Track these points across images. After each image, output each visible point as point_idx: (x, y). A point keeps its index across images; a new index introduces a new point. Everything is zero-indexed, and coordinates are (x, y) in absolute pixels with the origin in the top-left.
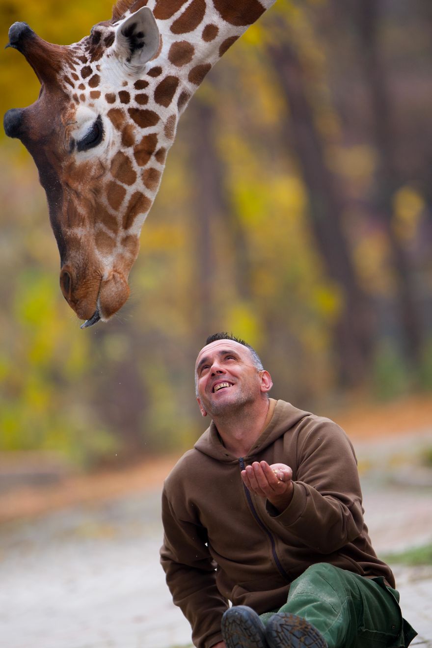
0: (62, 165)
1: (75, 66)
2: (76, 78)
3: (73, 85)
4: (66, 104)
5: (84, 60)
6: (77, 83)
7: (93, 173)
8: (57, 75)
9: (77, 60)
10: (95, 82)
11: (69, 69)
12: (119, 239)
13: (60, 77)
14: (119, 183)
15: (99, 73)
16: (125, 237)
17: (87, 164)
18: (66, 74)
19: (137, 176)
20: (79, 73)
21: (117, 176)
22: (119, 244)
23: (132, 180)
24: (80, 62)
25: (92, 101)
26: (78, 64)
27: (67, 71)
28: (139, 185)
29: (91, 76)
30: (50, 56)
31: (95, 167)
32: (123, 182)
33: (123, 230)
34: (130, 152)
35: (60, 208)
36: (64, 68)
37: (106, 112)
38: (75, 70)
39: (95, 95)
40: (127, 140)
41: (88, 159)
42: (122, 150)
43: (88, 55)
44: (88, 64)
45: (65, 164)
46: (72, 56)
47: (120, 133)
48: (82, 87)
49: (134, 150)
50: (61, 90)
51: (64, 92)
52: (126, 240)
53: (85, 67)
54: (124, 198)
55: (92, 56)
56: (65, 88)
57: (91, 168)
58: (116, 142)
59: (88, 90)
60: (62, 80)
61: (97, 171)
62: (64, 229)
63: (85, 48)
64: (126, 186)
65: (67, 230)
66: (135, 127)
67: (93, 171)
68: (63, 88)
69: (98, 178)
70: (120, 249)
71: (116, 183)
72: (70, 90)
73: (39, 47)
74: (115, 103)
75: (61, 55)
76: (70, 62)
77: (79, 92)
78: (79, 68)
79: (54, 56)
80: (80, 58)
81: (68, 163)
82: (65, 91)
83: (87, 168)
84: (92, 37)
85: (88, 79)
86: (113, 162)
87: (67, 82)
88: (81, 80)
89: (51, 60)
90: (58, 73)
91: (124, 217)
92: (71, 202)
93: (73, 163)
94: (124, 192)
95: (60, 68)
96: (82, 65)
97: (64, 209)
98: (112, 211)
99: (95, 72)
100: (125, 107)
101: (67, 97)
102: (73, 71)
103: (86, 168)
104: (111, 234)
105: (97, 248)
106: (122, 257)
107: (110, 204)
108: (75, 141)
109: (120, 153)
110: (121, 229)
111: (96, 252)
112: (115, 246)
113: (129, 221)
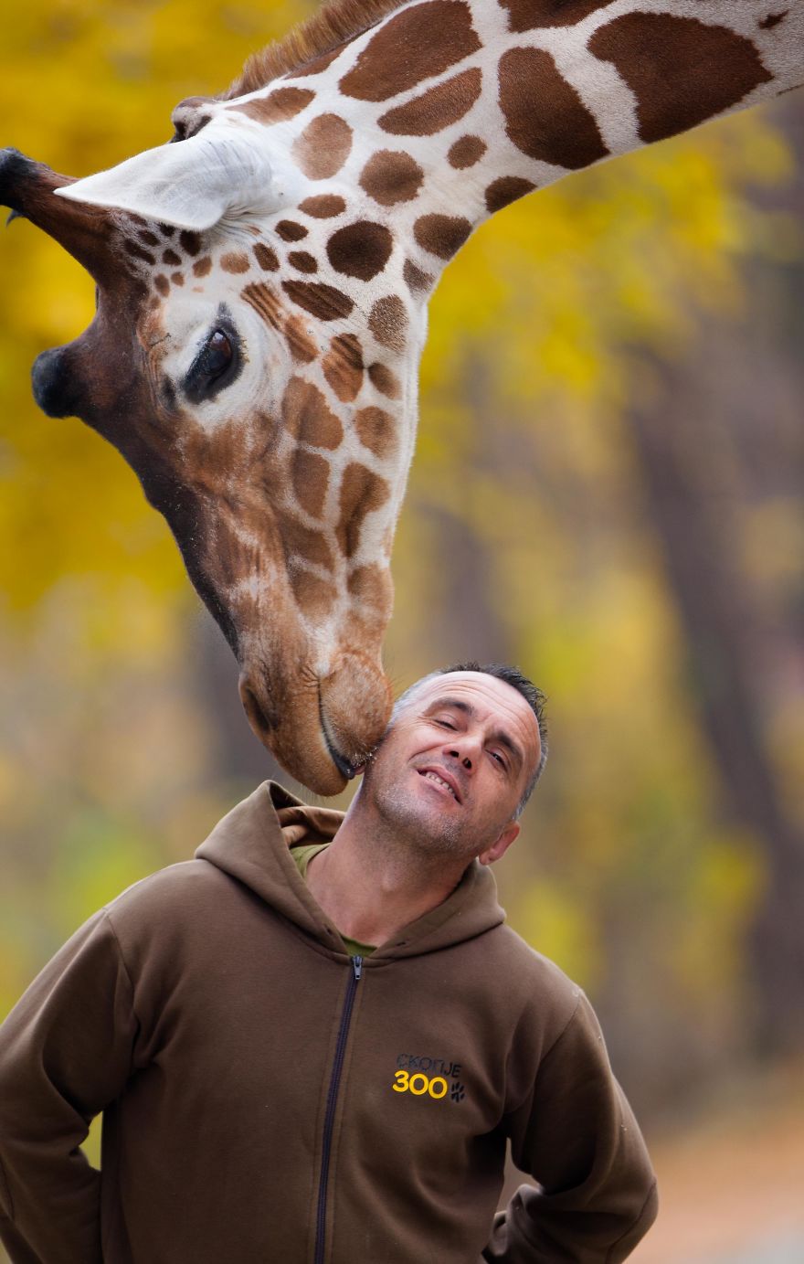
0: (178, 446)
2: (152, 240)
3: (151, 260)
4: (142, 303)
6: (157, 252)
7: (250, 443)
8: (107, 243)
11: (130, 226)
12: (340, 582)
13: (114, 247)
14: (312, 450)
16: (351, 572)
17: (229, 425)
18: (128, 237)
19: (344, 426)
20: (154, 229)
21: (301, 436)
22: (342, 591)
23: (335, 441)
25: (198, 282)
27: (127, 230)
28: (351, 450)
31: (250, 430)
32: (317, 446)
33: (345, 559)
34: (313, 374)
35: (203, 546)
36: (119, 224)
37: (237, 294)
38: (143, 223)
39: (201, 269)
40: (301, 349)
41: (227, 417)
42: (298, 374)
45: (182, 442)
47: (281, 337)
48: (171, 257)
49: (323, 367)
50: (126, 275)
51: (133, 279)
52: (356, 581)
54: (328, 482)
56: (134, 268)
57: (241, 434)
58: (279, 359)
59: (187, 261)
60: (123, 253)
61: (258, 437)
62: (221, 588)
65: (227, 590)
66: (308, 321)
67: (249, 439)
68: (128, 268)
69: (264, 454)
70: (344, 602)
71: (305, 451)
72: (145, 271)
74: (250, 272)
77: (168, 271)
81: (187, 438)
82: (135, 275)
83: (233, 437)
85: (177, 234)
86: (285, 405)
87: (133, 254)
88: (165, 243)
89: (87, 215)
90: (109, 239)
91: (338, 529)
92: (221, 526)
93: (198, 435)
94: (324, 467)
95: (110, 227)
97: (212, 545)
98: (309, 522)
100: (274, 279)
101: (141, 288)
102: (140, 228)
103: (229, 436)
104: (320, 572)
105: (301, 611)
106: (354, 618)
107: (304, 507)
108: (174, 381)
109: (295, 381)
110: (338, 556)
111: (300, 619)
112: (335, 595)
113: (350, 535)
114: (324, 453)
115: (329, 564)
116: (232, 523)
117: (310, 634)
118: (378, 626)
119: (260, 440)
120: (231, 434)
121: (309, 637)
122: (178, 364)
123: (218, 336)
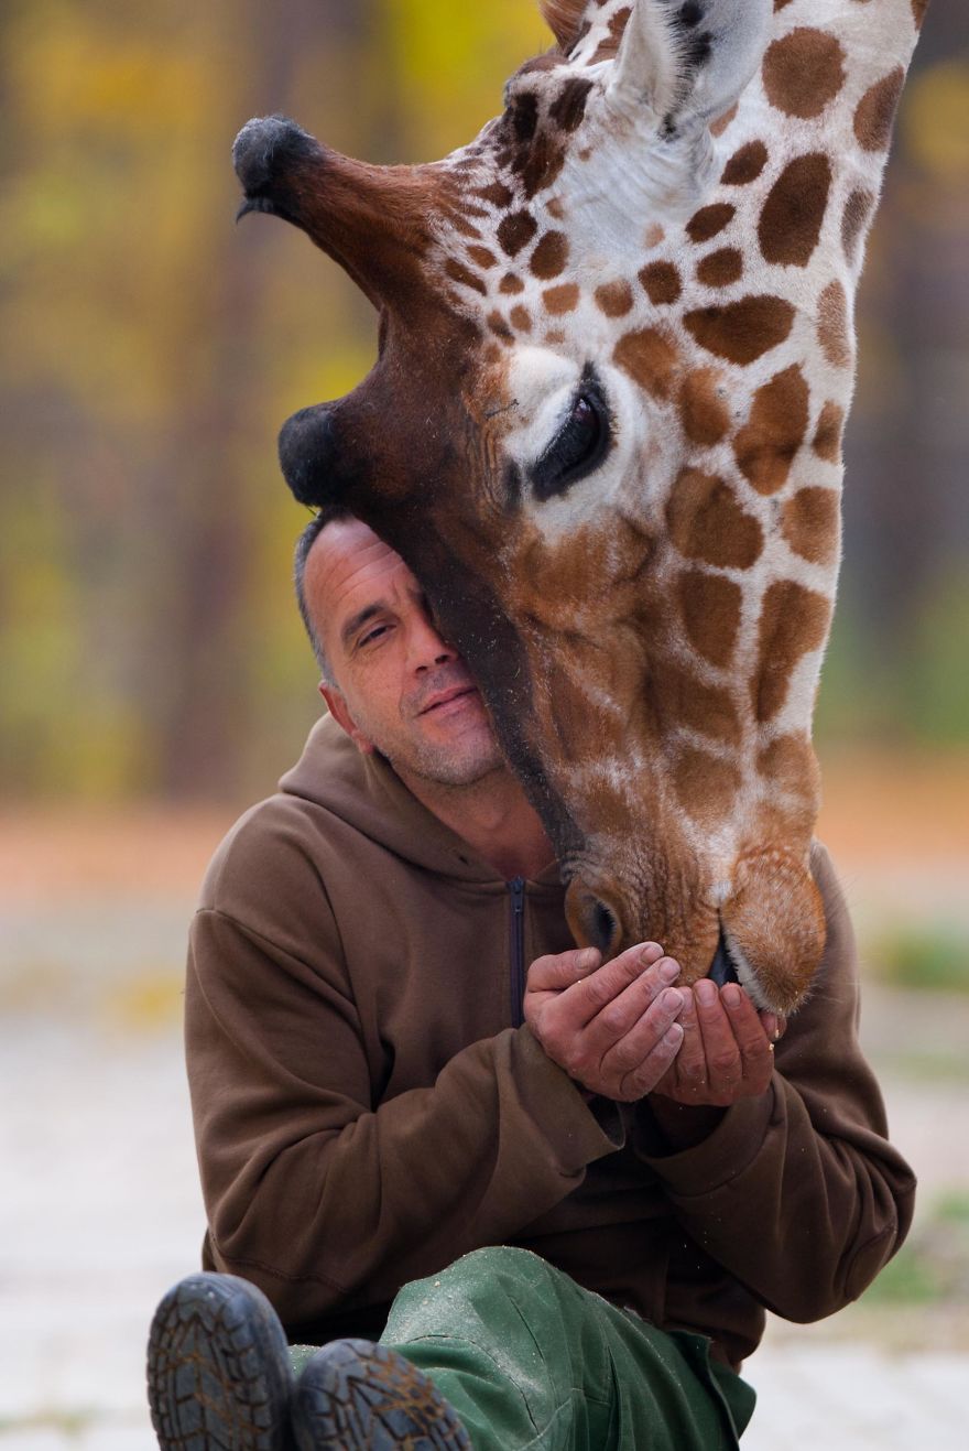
0: (502, 558)
1: (475, 222)
2: (487, 259)
3: (480, 287)
4: (471, 353)
5: (501, 196)
6: (493, 277)
7: (613, 564)
9: (478, 202)
10: (550, 258)
11: (457, 237)
12: (747, 759)
13: (430, 269)
14: (713, 570)
15: (557, 226)
16: (765, 744)
17: (583, 537)
18: (451, 254)
19: (765, 531)
20: (491, 243)
21: (694, 551)
22: (750, 774)
23: (748, 553)
24: (488, 206)
25: (555, 322)
26: (482, 214)
27: (452, 243)
28: (777, 561)
29: (535, 241)
30: (384, 206)
31: (615, 544)
32: (721, 565)
33: (756, 724)
34: (721, 460)
35: (526, 702)
36: (440, 235)
37: (608, 349)
38: (476, 234)
39: (560, 301)
40: (701, 422)
41: (580, 523)
42: (695, 462)
43: (507, 178)
44: (517, 205)
45: (509, 553)
46: (459, 192)
48: (511, 284)
49: (737, 447)
50: (446, 311)
51: (454, 316)
52: (771, 758)
53: (509, 219)
54: (740, 614)
55: (523, 177)
56: (457, 300)
57: (601, 550)
58: (662, 444)
59: (534, 291)
60: (442, 278)
61: (627, 554)
62: (556, 768)
63: (497, 159)
64: (735, 575)
65: (566, 771)
66: (720, 373)
67: (613, 556)
68: (449, 301)
69: (639, 574)
70: (755, 788)
71: (700, 573)
72: (473, 304)
73: (345, 185)
74: (633, 311)
75: (418, 196)
76: (455, 211)
77: (505, 304)
78: (488, 229)
79: (398, 204)
80: (485, 193)
81: (518, 548)
82: (458, 310)
83: (589, 552)
84: (512, 118)
85: (527, 252)
86: (670, 510)
87: (457, 279)
88: (504, 264)
89: (393, 220)
90: (423, 256)
91: (752, 681)
92: (557, 675)
93: (535, 545)
94: (733, 594)
95: (428, 239)
96: (498, 215)
97: (541, 701)
98: (711, 676)
99: (546, 223)
100: (671, 315)
101: (469, 330)
102: (471, 241)
104: (716, 749)
105: (688, 812)
106: (769, 811)
107: (702, 653)
108: (521, 466)
109: (685, 472)
110: (749, 722)
111: (687, 824)
112: (738, 782)
113: (768, 692)
115: (734, 734)
116: (577, 673)
117: (700, 847)
118: (805, 820)
119: (630, 559)
120: (585, 548)
121: (698, 851)
122: (527, 444)
123: (583, 406)
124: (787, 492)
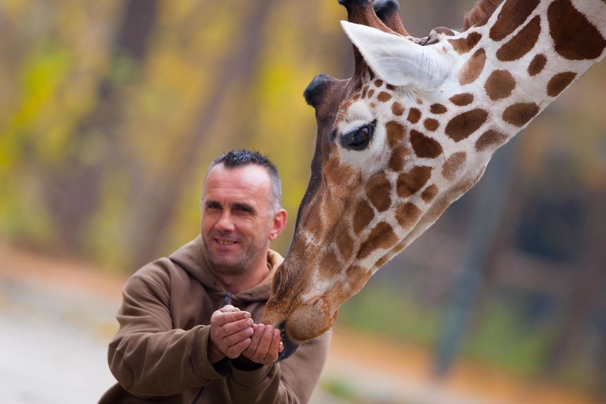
0: (329, 156)
7: (351, 181)
12: (347, 266)
14: (371, 205)
16: (354, 265)
17: (348, 167)
19: (391, 206)
21: (370, 196)
22: (344, 271)
23: (384, 207)
25: (376, 101)
28: (389, 216)
31: (354, 176)
32: (374, 206)
33: (356, 258)
34: (393, 177)
37: (386, 120)
39: (383, 97)
40: (395, 162)
41: (350, 163)
42: (386, 172)
45: (331, 156)
47: (390, 151)
48: (379, 82)
49: (399, 177)
52: (353, 270)
54: (369, 223)
57: (350, 175)
58: (382, 159)
59: (382, 89)
61: (355, 181)
66: (410, 153)
67: (352, 179)
69: (353, 190)
70: (342, 277)
71: (367, 203)
72: (366, 80)
74: (400, 116)
77: (372, 87)
81: (333, 156)
83: (347, 173)
91: (362, 244)
93: (337, 159)
94: (371, 216)
98: (352, 233)
100: (409, 126)
104: (339, 258)
106: (340, 286)
107: (354, 226)
108: (339, 132)
109: (382, 172)
110: (354, 256)
111: (316, 272)
112: (339, 272)
113: (364, 251)
114: (376, 210)
115: (347, 258)
116: (323, 204)
117: (314, 281)
120: (347, 171)
121: (312, 282)
122: (345, 128)
123: (366, 130)
124: (406, 200)
